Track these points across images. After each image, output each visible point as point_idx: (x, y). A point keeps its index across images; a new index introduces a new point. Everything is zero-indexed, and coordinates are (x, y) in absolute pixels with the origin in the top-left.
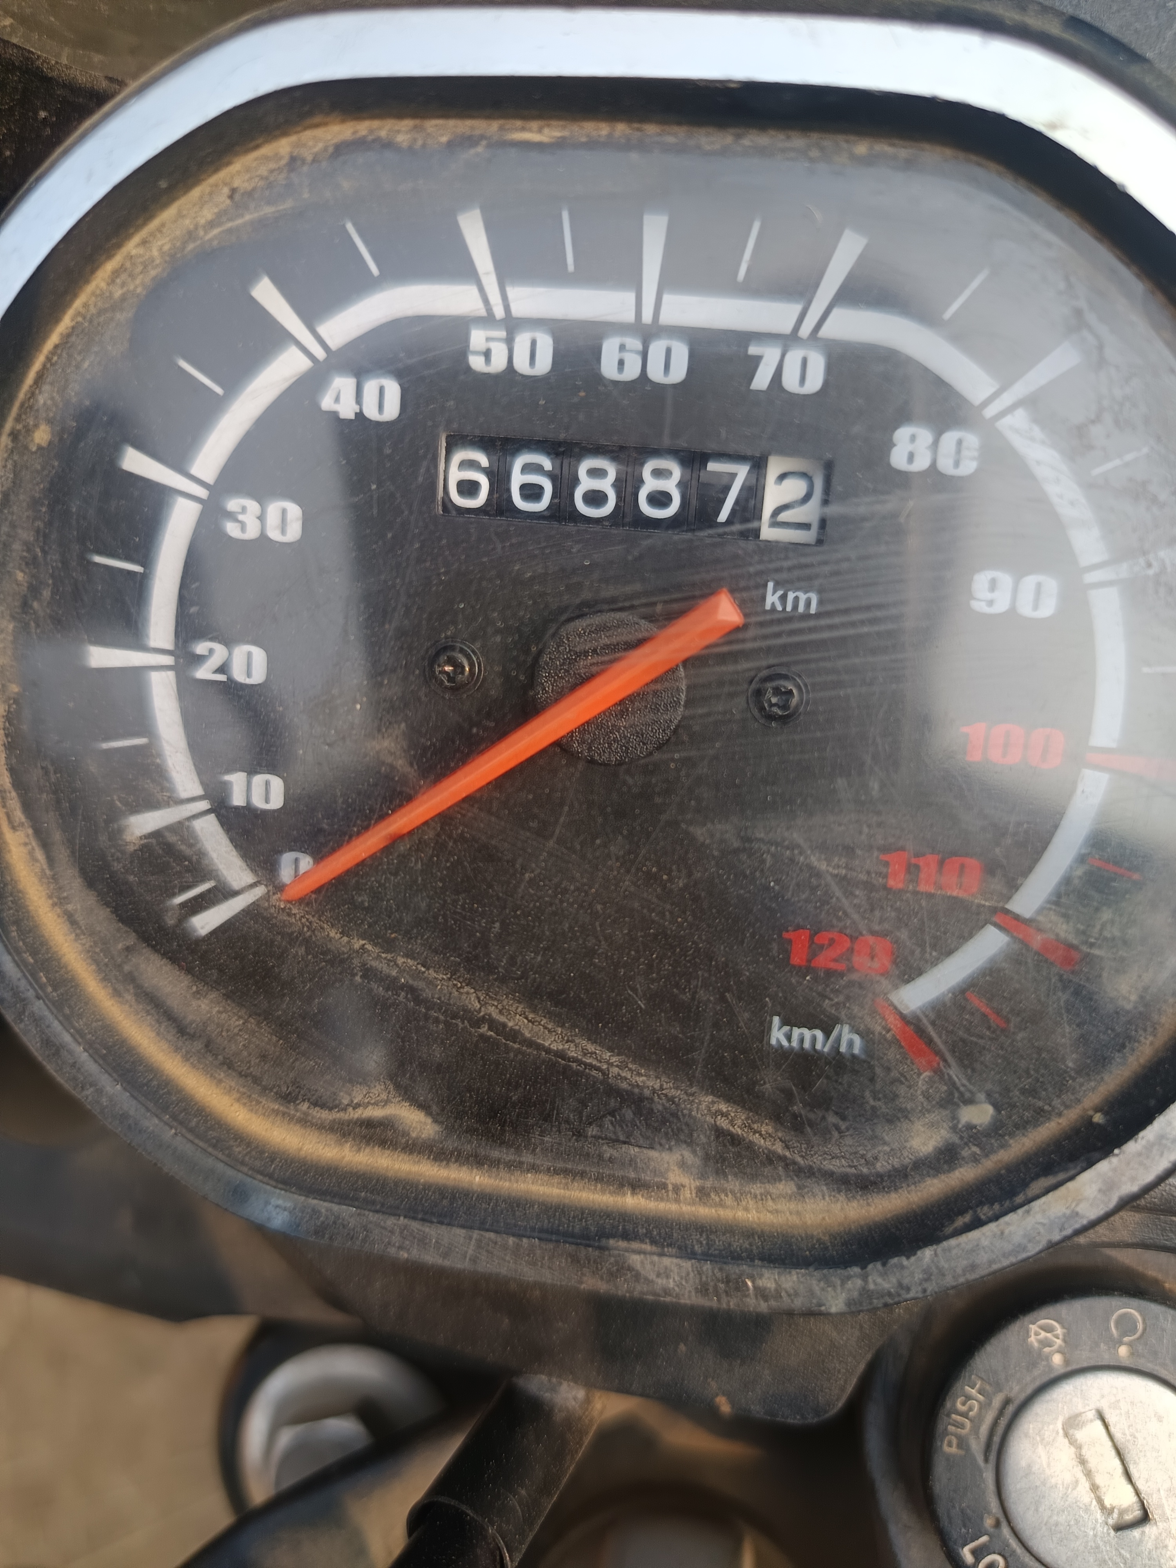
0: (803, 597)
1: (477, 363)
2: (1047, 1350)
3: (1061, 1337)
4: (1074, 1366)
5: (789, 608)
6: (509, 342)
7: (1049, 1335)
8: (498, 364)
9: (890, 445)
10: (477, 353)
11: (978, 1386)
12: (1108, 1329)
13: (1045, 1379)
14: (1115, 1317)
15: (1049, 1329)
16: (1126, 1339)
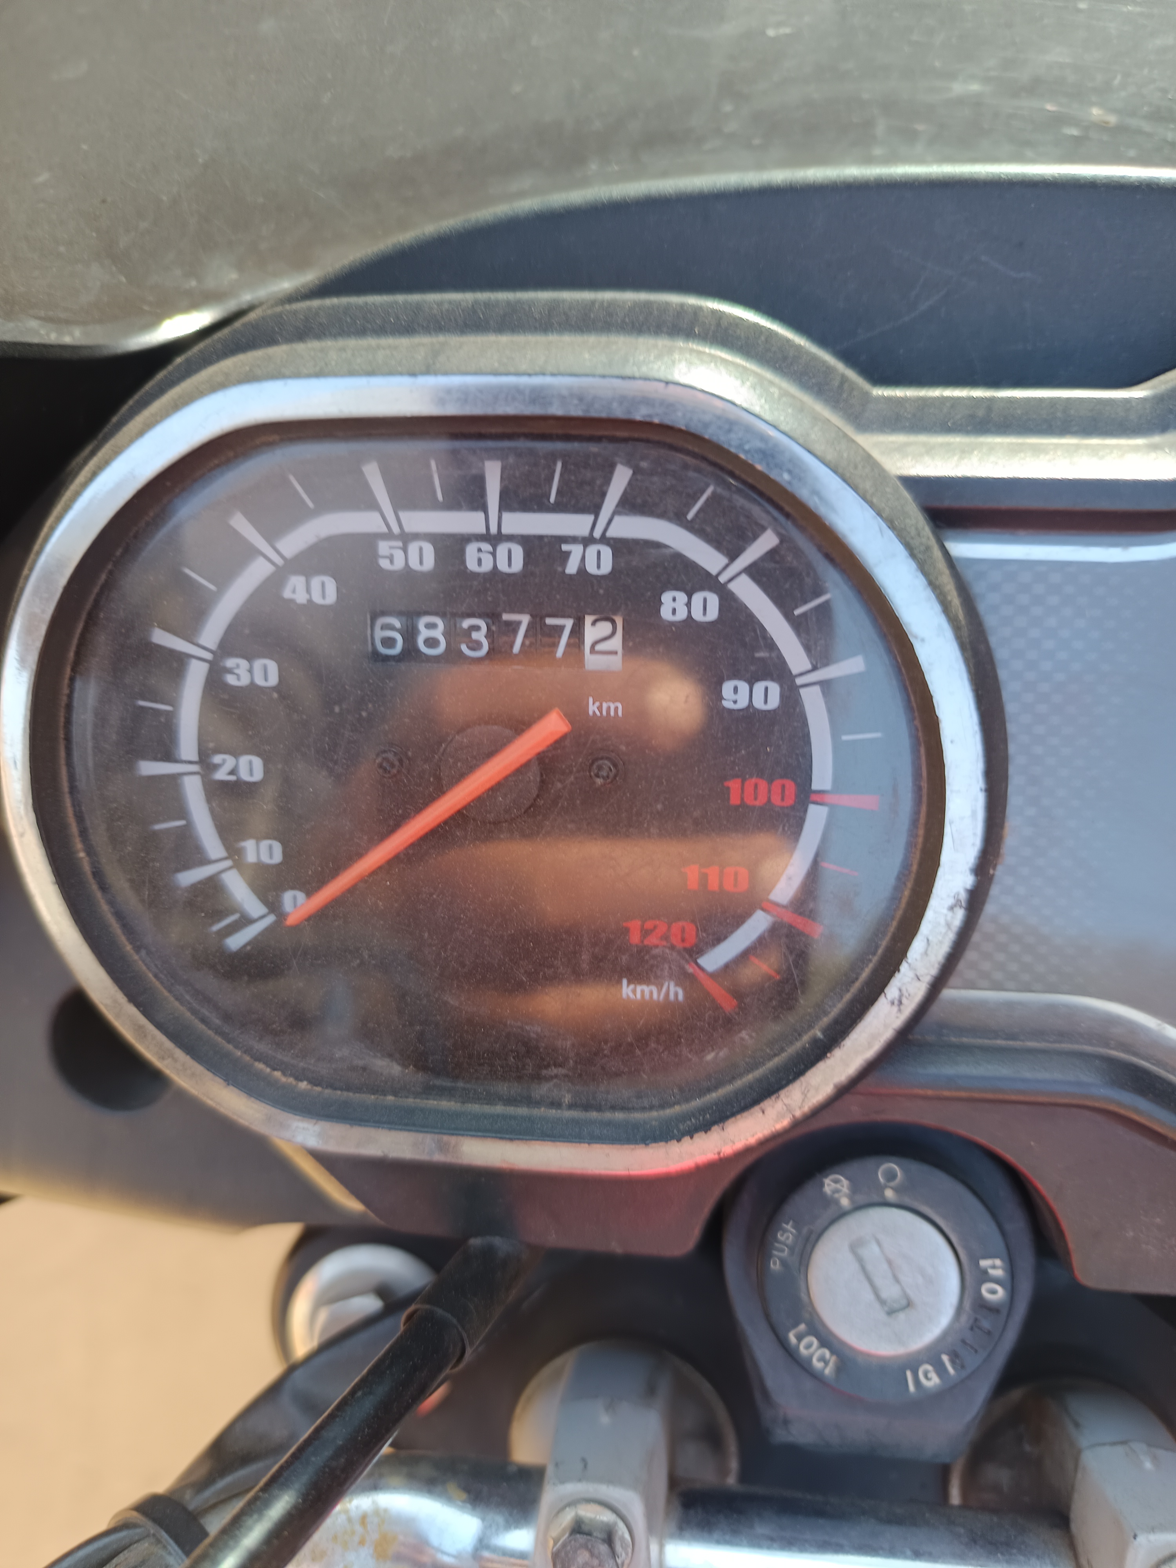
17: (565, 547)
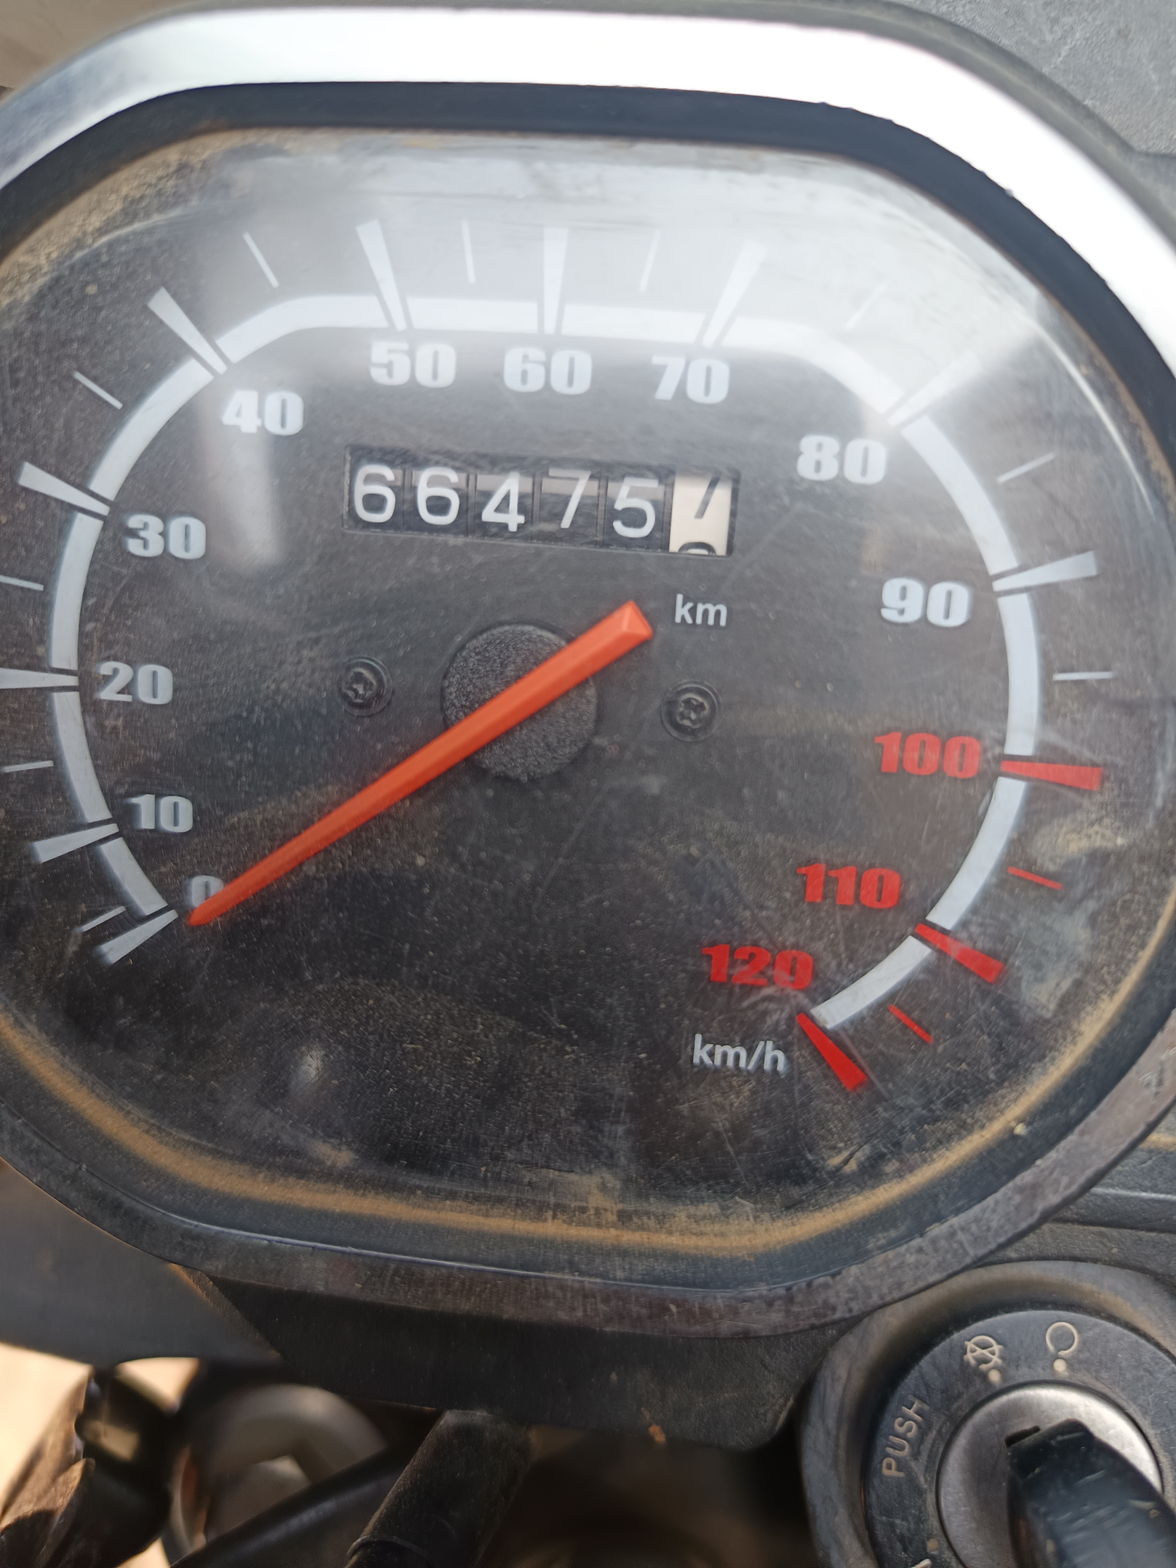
0: (712, 609)
1: (379, 375)
2: (983, 1367)
3: (997, 1353)
4: (1011, 1381)
5: (699, 620)
6: (412, 353)
7: (985, 1352)
8: (401, 376)
9: (798, 453)
10: (379, 365)
11: (914, 1405)
12: (1044, 1344)
13: (982, 1393)
14: (1049, 1331)
15: (984, 1346)
16: (1062, 1353)
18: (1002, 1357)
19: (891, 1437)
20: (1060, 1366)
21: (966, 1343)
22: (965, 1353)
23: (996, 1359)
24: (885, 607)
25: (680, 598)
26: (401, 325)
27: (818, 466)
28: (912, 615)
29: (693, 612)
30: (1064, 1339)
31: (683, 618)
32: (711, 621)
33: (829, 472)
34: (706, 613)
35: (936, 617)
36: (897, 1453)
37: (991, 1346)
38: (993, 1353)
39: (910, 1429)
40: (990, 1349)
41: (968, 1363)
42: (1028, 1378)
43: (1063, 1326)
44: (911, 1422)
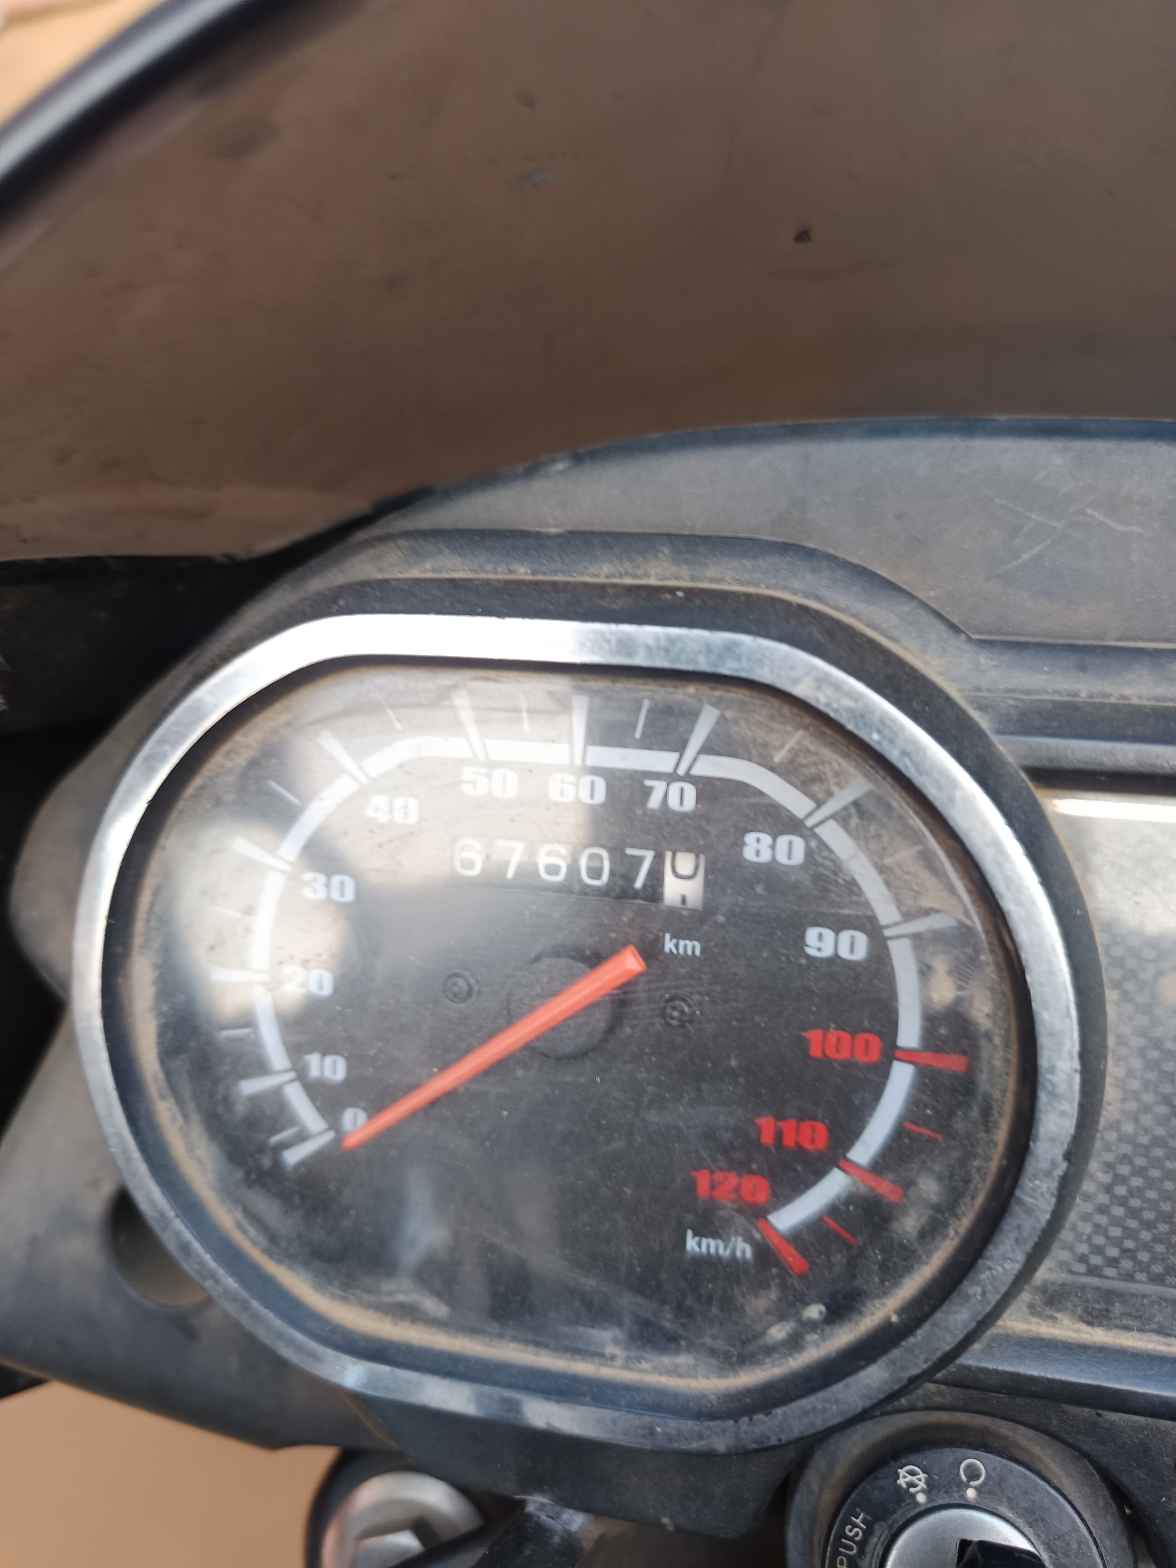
0: (689, 944)
1: (467, 789)
2: (912, 1490)
3: (923, 1480)
4: (935, 1504)
5: (681, 950)
6: (489, 776)
7: (914, 1479)
8: (482, 790)
9: (744, 844)
10: (467, 782)
11: (861, 1516)
12: (958, 1474)
13: (912, 1513)
14: (963, 1465)
15: (912, 1473)
16: (973, 1483)
17: (648, 783)
18: (927, 1483)
19: (843, 1540)
20: (971, 1493)
21: (899, 1470)
22: (898, 1478)
23: (922, 1485)
24: (808, 946)
25: (668, 936)
26: (482, 757)
27: (758, 853)
28: (827, 951)
29: (677, 946)
30: (973, 1474)
31: (671, 950)
32: (689, 952)
33: (765, 857)
34: (685, 947)
35: (844, 953)
36: (847, 1552)
37: (919, 1474)
38: (920, 1480)
39: (857, 1534)
40: (918, 1477)
41: (900, 1486)
42: (947, 1501)
43: (975, 1463)
44: (859, 1530)
